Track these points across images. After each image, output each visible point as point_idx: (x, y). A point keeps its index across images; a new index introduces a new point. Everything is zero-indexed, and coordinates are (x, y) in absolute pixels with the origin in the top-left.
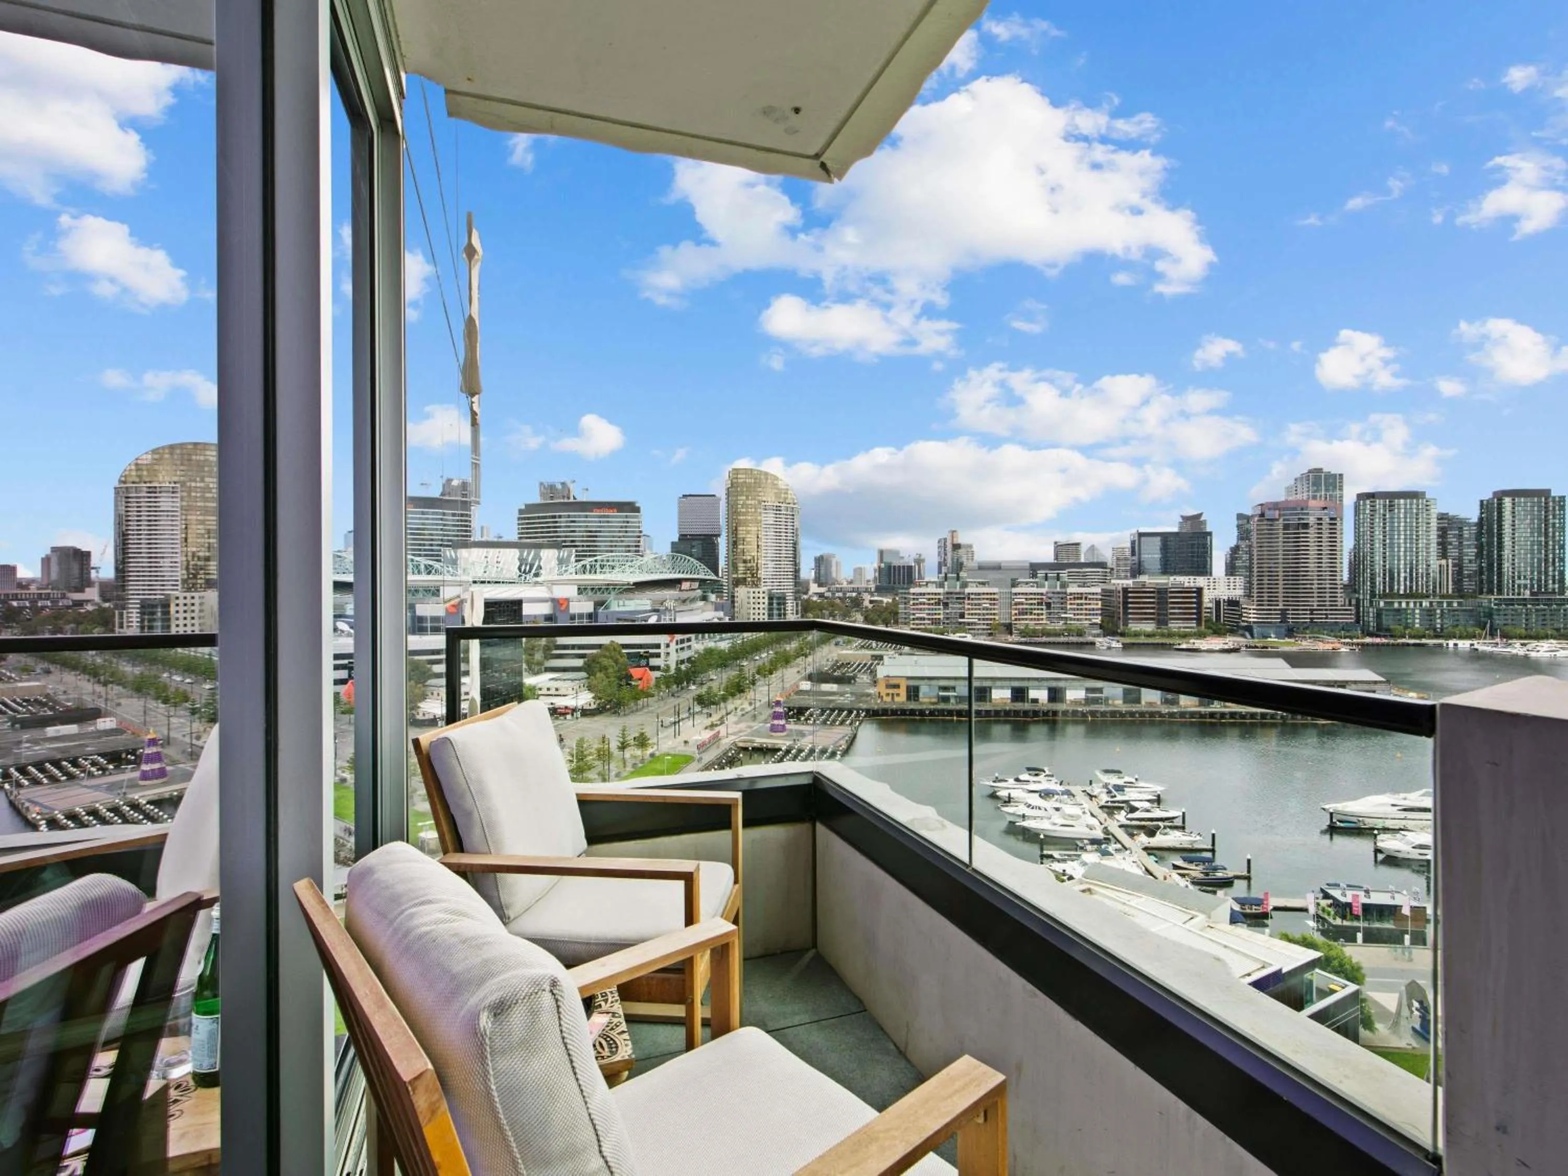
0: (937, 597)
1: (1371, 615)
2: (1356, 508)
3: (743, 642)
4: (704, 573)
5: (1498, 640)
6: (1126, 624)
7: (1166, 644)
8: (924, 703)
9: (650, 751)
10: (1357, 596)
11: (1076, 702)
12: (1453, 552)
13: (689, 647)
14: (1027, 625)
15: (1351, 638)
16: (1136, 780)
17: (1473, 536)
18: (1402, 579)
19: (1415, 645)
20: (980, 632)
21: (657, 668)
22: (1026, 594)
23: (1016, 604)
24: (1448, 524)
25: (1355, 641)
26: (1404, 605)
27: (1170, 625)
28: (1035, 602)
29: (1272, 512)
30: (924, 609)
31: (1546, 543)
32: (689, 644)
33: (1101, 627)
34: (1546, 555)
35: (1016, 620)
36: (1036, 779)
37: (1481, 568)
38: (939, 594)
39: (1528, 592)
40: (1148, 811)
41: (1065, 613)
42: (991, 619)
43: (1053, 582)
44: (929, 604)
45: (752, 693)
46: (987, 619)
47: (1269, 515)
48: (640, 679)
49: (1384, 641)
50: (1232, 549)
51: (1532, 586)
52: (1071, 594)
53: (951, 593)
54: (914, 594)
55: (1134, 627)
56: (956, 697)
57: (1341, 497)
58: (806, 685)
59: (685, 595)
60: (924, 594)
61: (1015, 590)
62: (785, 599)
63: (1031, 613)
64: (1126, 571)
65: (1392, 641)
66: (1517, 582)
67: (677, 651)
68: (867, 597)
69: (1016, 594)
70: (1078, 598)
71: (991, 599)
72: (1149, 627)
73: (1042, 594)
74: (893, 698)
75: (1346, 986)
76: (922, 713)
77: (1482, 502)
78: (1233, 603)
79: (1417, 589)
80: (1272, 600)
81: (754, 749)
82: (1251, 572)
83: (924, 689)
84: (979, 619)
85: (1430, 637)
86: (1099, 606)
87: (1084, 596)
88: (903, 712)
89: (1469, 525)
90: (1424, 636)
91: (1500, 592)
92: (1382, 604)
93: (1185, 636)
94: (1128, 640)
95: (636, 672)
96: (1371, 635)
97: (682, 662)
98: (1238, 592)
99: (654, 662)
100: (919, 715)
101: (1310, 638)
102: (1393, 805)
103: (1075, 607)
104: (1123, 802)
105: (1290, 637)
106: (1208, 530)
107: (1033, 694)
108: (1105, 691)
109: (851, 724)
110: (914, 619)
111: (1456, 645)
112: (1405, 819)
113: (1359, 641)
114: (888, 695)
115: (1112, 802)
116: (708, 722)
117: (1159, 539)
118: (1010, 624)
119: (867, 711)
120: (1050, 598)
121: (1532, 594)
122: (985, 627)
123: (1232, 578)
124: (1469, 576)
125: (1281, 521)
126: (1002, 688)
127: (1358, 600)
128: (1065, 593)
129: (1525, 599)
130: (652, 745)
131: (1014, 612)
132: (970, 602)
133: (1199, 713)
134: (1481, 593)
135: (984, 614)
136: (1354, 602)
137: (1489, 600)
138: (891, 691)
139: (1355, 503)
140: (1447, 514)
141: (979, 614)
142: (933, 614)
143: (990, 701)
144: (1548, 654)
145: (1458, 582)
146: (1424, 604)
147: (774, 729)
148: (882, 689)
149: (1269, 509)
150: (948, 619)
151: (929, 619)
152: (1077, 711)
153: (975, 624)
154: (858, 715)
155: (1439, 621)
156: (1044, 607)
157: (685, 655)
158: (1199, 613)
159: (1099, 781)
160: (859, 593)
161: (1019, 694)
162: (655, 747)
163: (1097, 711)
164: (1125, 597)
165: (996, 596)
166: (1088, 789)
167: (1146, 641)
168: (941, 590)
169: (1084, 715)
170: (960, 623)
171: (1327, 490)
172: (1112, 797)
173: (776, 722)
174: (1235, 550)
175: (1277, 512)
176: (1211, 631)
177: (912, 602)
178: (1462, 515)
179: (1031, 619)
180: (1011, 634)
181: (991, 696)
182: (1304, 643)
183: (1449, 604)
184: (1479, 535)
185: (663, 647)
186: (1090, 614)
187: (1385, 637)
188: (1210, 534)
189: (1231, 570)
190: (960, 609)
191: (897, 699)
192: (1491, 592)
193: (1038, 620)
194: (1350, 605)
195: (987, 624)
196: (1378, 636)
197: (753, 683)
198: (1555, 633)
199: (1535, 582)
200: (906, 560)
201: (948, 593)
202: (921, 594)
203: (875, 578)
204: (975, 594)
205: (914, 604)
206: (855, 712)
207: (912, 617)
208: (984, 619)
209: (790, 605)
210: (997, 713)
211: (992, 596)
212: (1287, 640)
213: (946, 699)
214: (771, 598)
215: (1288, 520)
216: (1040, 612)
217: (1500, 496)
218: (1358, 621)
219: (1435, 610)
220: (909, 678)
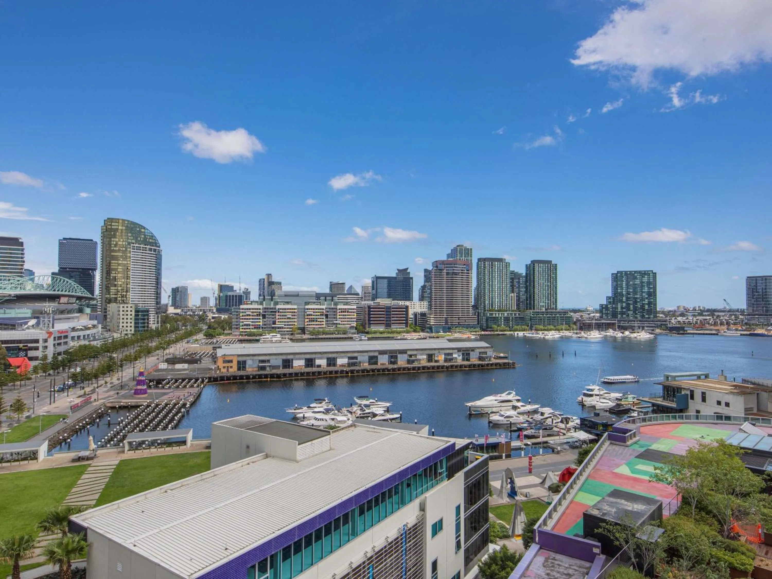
0: (259, 311)
1: (484, 320)
2: (477, 265)
3: (113, 341)
4: (81, 292)
5: (533, 332)
6: (369, 327)
7: (390, 337)
8: (249, 371)
9: (26, 414)
10: (478, 311)
11: (342, 366)
12: (516, 290)
13: (66, 343)
14: (314, 328)
15: (476, 332)
16: (376, 401)
17: (524, 283)
18: (496, 302)
19: (501, 335)
20: (286, 333)
21: (36, 358)
22: (314, 309)
23: (307, 315)
24: (514, 276)
25: (477, 333)
26: (497, 315)
27: (392, 327)
28: (319, 314)
29: (441, 266)
30: (250, 319)
31: (550, 286)
32: (65, 340)
33: (356, 329)
34: (550, 292)
35: (307, 325)
36: (320, 405)
37: (527, 297)
38: (260, 309)
39: (544, 309)
40: (383, 416)
41: (336, 321)
42: (292, 325)
43: (329, 302)
44: (253, 316)
45: (120, 373)
46: (290, 325)
47: (440, 266)
48: (18, 367)
49: (489, 333)
50: (422, 287)
51: (546, 307)
52: (339, 309)
53: (267, 309)
54: (243, 309)
55: (374, 328)
56: (270, 366)
57: (471, 260)
58: (163, 366)
59: (63, 307)
60: (250, 309)
61: (307, 307)
62: (148, 311)
63: (317, 321)
64: (369, 296)
65: (492, 333)
66: (540, 304)
67: (54, 345)
68: (210, 315)
69: (308, 309)
70: (344, 312)
71: (292, 312)
72: (382, 329)
73: (323, 309)
74: (228, 370)
75: (483, 456)
76: (248, 377)
77: (527, 265)
78: (423, 315)
79: (502, 308)
80: (441, 312)
81: (120, 407)
82: (431, 299)
83: (249, 362)
84: (285, 325)
85: (508, 331)
86: (355, 317)
87: (347, 310)
88: (235, 378)
89: (522, 277)
90: (505, 331)
91: (534, 309)
92: (488, 315)
93: (399, 333)
94: (370, 336)
95: (14, 361)
96: (484, 330)
97: (59, 354)
98: (425, 310)
99: (31, 354)
100: (246, 379)
101: (458, 332)
102: (496, 400)
103: (342, 317)
104: (369, 413)
105: (449, 332)
106: (411, 276)
107: (318, 362)
108: (359, 358)
109: (198, 386)
110: (242, 326)
111: (518, 334)
112: (501, 407)
113: (479, 333)
114: (224, 367)
115: (363, 414)
116: (82, 392)
117: (386, 281)
118: (304, 328)
119: (210, 378)
120: (328, 312)
121: (546, 309)
122: (288, 330)
123: (422, 302)
124: (522, 302)
125: (445, 271)
126: (300, 359)
127: (478, 313)
128: (336, 309)
129: (543, 312)
130: (29, 409)
131: (306, 320)
132: (280, 314)
133: (407, 368)
134: (527, 309)
135: (288, 322)
136: (477, 314)
137: (530, 313)
138: (226, 365)
139: (477, 263)
140: (514, 271)
141: (285, 322)
142: (255, 322)
143: (292, 367)
144: (551, 337)
145: (518, 305)
146: (505, 315)
147: (137, 392)
148: (220, 363)
149: (440, 264)
150: (265, 325)
151: (253, 325)
152: (343, 371)
153: (283, 328)
154: (203, 381)
155: (511, 323)
156: (324, 317)
157: (62, 349)
158: (407, 320)
159: (356, 404)
160: (205, 312)
161: (310, 362)
162: (31, 411)
163: (354, 370)
164: (369, 311)
165: (296, 311)
166: (350, 409)
167: (380, 336)
168: (261, 307)
169: (347, 372)
170: (273, 328)
171: (465, 257)
172: (363, 411)
173: (139, 387)
174: (423, 287)
175: (443, 266)
176: (412, 330)
177: (241, 314)
178: (520, 272)
179: (317, 325)
180: (304, 333)
181: (292, 364)
182: (455, 335)
183: (515, 314)
184: (526, 281)
185: (41, 342)
186: (350, 321)
187: (490, 331)
188: (412, 278)
189: (422, 298)
190: (273, 318)
191: (230, 370)
192: (530, 309)
193: (321, 325)
194: (475, 315)
195: (290, 328)
196: (487, 331)
197: (121, 366)
198: (554, 328)
199: (547, 304)
200: (238, 291)
201: (265, 309)
202: (247, 309)
203: (216, 304)
204: (283, 309)
205: (243, 316)
206: (200, 379)
207: (241, 324)
208: (288, 325)
209: (152, 318)
210: (296, 374)
211: (293, 311)
212: (448, 333)
213: (263, 368)
214: (137, 311)
215: (448, 270)
216: (322, 320)
217: (533, 262)
218: (478, 324)
219: (509, 318)
220: (239, 356)
